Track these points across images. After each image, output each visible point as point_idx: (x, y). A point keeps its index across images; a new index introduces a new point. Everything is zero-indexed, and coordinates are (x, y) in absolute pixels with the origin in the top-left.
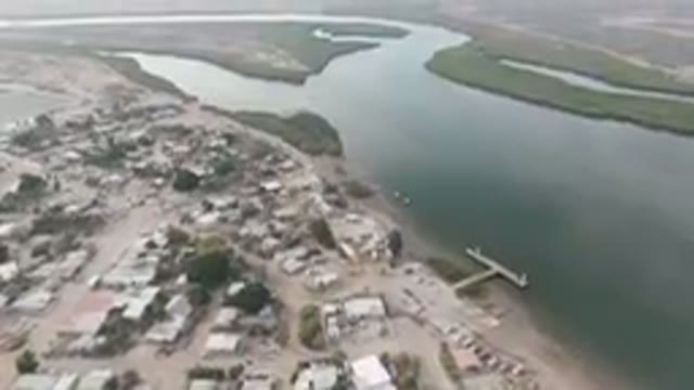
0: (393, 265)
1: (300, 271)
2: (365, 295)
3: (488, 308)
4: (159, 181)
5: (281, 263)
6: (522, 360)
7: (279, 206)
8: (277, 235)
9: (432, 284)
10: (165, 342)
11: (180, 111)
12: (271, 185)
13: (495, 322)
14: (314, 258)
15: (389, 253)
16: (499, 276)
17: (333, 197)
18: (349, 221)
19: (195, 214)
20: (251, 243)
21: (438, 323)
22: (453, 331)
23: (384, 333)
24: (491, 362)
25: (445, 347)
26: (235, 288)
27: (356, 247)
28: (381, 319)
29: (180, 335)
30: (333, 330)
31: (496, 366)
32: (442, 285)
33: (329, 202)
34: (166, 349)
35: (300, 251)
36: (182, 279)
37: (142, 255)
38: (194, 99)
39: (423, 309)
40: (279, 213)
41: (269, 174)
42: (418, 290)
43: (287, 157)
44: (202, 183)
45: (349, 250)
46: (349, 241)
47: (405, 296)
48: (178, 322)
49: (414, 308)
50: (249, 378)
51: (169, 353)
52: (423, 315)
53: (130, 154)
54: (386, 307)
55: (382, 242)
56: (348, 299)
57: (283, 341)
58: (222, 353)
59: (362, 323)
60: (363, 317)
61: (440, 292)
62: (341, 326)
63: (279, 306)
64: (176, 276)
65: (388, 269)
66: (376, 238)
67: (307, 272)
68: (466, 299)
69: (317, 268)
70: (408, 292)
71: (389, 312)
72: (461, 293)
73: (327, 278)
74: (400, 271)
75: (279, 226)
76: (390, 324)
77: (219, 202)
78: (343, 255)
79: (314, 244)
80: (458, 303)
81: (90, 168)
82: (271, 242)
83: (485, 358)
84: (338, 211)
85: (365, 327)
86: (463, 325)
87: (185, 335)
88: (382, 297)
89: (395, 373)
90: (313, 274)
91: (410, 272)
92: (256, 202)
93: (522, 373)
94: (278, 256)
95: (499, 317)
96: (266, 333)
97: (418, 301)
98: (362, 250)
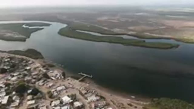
1: (43, 85)
2: (60, 86)
3: (86, 83)
5: (38, 84)
6: (94, 90)
7: (32, 72)
8: (35, 79)
9: (74, 81)
12: (28, 68)
13: (88, 85)
14: (46, 82)
15: (63, 77)
16: (87, 77)
17: (45, 68)
18: (51, 72)
19: (10, 78)
20: (28, 81)
21: (77, 87)
22: (80, 88)
23: (67, 92)
24: (89, 91)
25: (80, 91)
26: (29, 91)
27: (55, 77)
28: (65, 90)
29: (19, 104)
30: (55, 94)
31: (90, 92)
32: (76, 81)
33: (45, 69)
35: (42, 81)
36: (14, 93)
40: (33, 74)
41: (26, 66)
42: (71, 83)
43: (29, 61)
44: (8, 71)
45: (53, 78)
46: (53, 76)
47: (69, 84)
48: (18, 101)
49: (71, 86)
50: (40, 107)
52: (74, 87)
54: (66, 87)
55: (60, 75)
56: (57, 87)
57: (45, 99)
58: (32, 104)
59: (62, 91)
60: (61, 90)
62: (57, 93)
63: (41, 93)
64: (12, 92)
65: (63, 80)
66: (59, 74)
67: (45, 85)
69: (48, 83)
70: (69, 83)
71: (66, 88)
72: (80, 81)
73: (51, 85)
74: (66, 80)
75: (34, 77)
76: (67, 90)
77: (15, 74)
78: (52, 79)
79: (45, 79)
80: (80, 83)
82: (34, 80)
83: (88, 91)
84: (48, 71)
85: (62, 92)
86: (82, 87)
87: (20, 104)
88: (64, 85)
89: (71, 98)
90: (47, 85)
91: (68, 80)
92: (26, 72)
93: (94, 92)
94: (37, 83)
95: (88, 84)
97: (71, 85)
98: (57, 77)
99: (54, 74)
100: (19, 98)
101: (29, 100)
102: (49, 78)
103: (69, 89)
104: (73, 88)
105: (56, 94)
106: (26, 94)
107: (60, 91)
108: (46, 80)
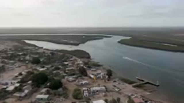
0: (108, 80)
1: (75, 81)
2: (99, 86)
3: (145, 90)
4: (27, 62)
5: (67, 78)
7: (67, 67)
8: (67, 73)
9: (123, 84)
10: (20, 97)
11: (37, 50)
12: (66, 63)
13: (148, 93)
14: (79, 78)
15: (107, 77)
16: (148, 83)
17: (87, 66)
18: (92, 71)
19: (38, 68)
21: (127, 93)
22: (132, 95)
23: (105, 96)
27: (95, 76)
28: (105, 92)
29: (26, 95)
34: (20, 99)
35: (75, 76)
36: (30, 82)
37: (17, 77)
38: (42, 48)
39: (120, 90)
40: (67, 69)
42: (118, 86)
45: (92, 76)
46: (93, 74)
47: (114, 87)
48: (26, 91)
49: (117, 90)
51: (21, 100)
52: (121, 91)
53: (18, 57)
54: (106, 89)
55: (105, 74)
56: (93, 87)
57: (66, 97)
58: (42, 99)
59: (97, 93)
60: (97, 91)
61: (126, 86)
62: (89, 93)
63: (65, 89)
64: (28, 81)
65: (107, 81)
66: (102, 74)
67: (77, 81)
68: (136, 88)
69: (80, 80)
72: (134, 87)
73: (84, 82)
74: (111, 81)
75: (67, 71)
76: (108, 94)
78: (90, 77)
80: (134, 89)
81: (3, 60)
82: (65, 74)
83: (146, 101)
84: (88, 68)
85: (98, 94)
86: (137, 94)
88: (105, 86)
91: (115, 81)
95: (150, 92)
96: (60, 95)
97: (118, 88)
98: (98, 77)
99: (95, 73)
100: (31, 89)
101: (41, 94)
102: (86, 75)
103: (111, 93)
104: (119, 93)
105: (87, 94)
106: (43, 86)
107: (94, 92)
108: (80, 76)
